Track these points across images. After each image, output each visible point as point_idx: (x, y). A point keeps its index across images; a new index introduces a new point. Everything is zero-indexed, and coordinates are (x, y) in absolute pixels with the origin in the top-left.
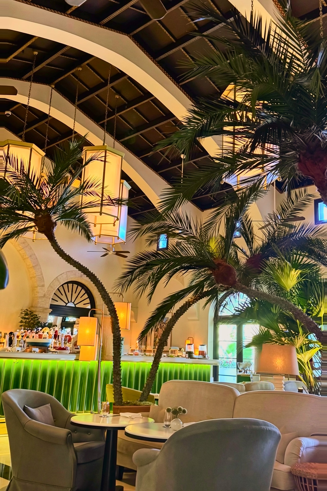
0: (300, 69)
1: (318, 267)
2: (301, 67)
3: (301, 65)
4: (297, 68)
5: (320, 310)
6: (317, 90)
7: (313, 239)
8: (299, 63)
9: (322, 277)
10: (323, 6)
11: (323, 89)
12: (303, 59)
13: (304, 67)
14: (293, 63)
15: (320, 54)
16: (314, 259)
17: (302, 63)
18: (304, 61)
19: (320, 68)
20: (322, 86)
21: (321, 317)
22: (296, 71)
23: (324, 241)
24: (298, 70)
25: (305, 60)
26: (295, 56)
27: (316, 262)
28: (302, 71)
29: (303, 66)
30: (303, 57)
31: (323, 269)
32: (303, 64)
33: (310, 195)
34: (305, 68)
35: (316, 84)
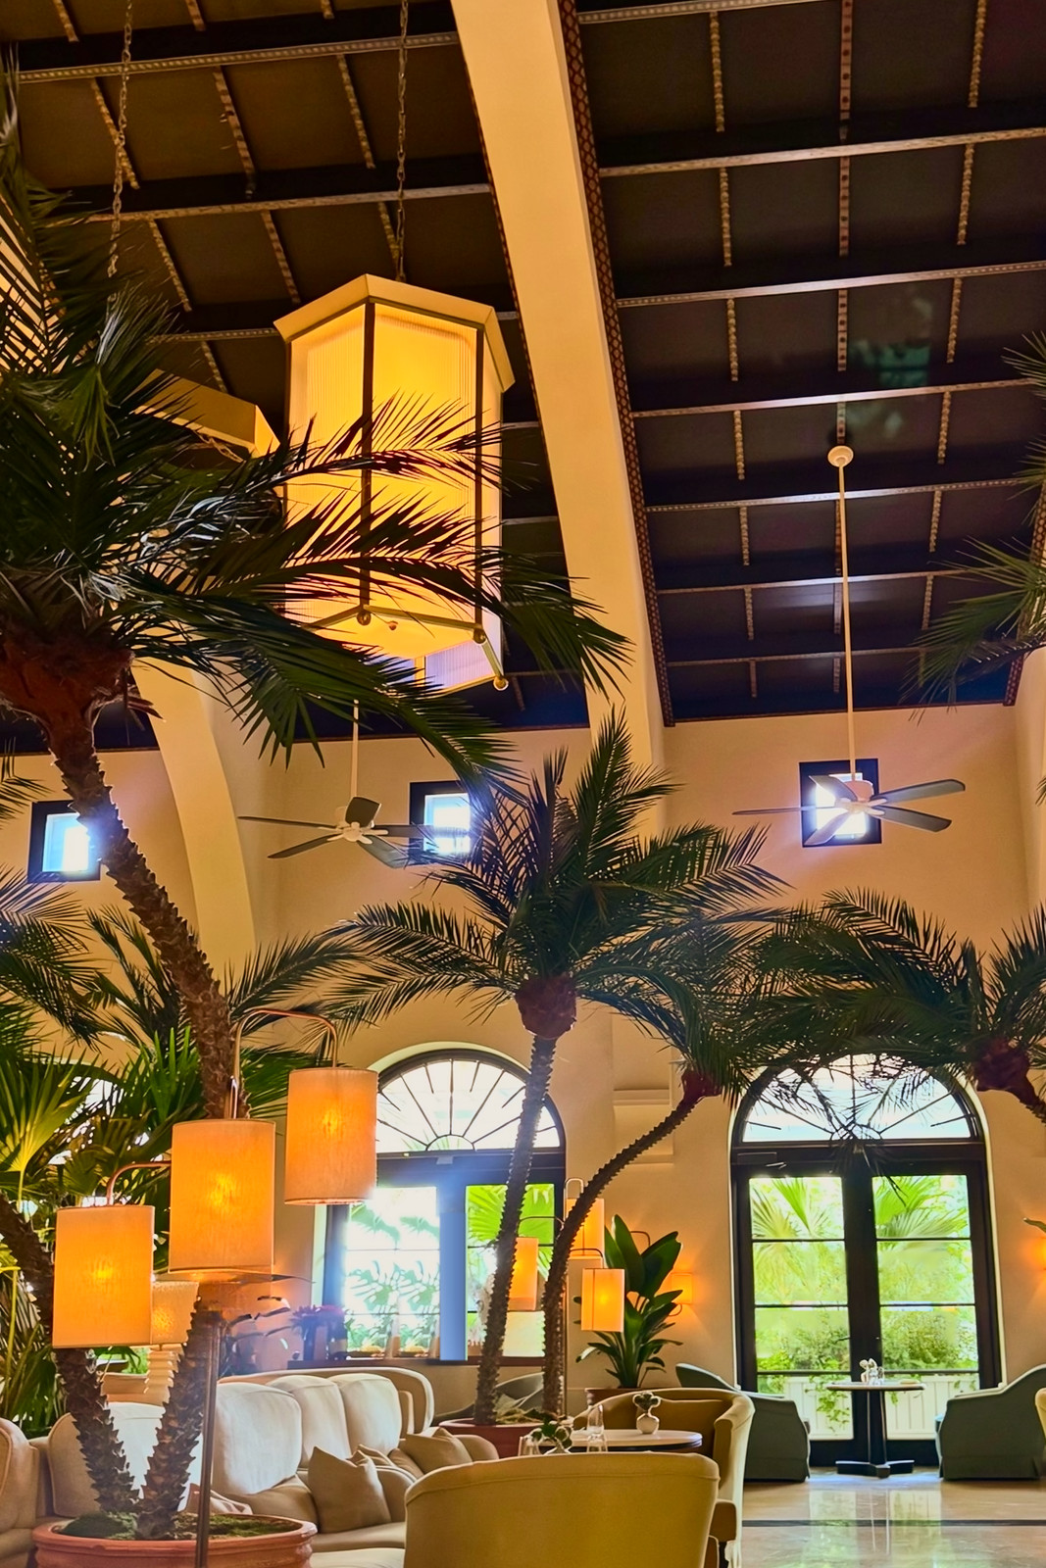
0: (30, 354)
1: (23, 1015)
2: (34, 348)
3: (37, 341)
4: (22, 348)
5: (18, 1149)
6: (90, 438)
7: (19, 924)
8: (29, 333)
9: (36, 1048)
10: (127, 184)
11: (113, 438)
12: (46, 325)
13: (46, 352)
14: (8, 328)
15: (111, 324)
16: (15, 990)
17: (41, 337)
18: (48, 334)
19: (104, 368)
20: (110, 429)
21: (19, 1173)
22: (16, 357)
23: (57, 935)
24: (22, 355)
25: (49, 331)
26: (16, 306)
27: (20, 999)
28: (38, 363)
29: (42, 347)
30: (44, 319)
31: (43, 1024)
32: (46, 342)
33: (21, 782)
34: (49, 356)
35: (88, 417)
